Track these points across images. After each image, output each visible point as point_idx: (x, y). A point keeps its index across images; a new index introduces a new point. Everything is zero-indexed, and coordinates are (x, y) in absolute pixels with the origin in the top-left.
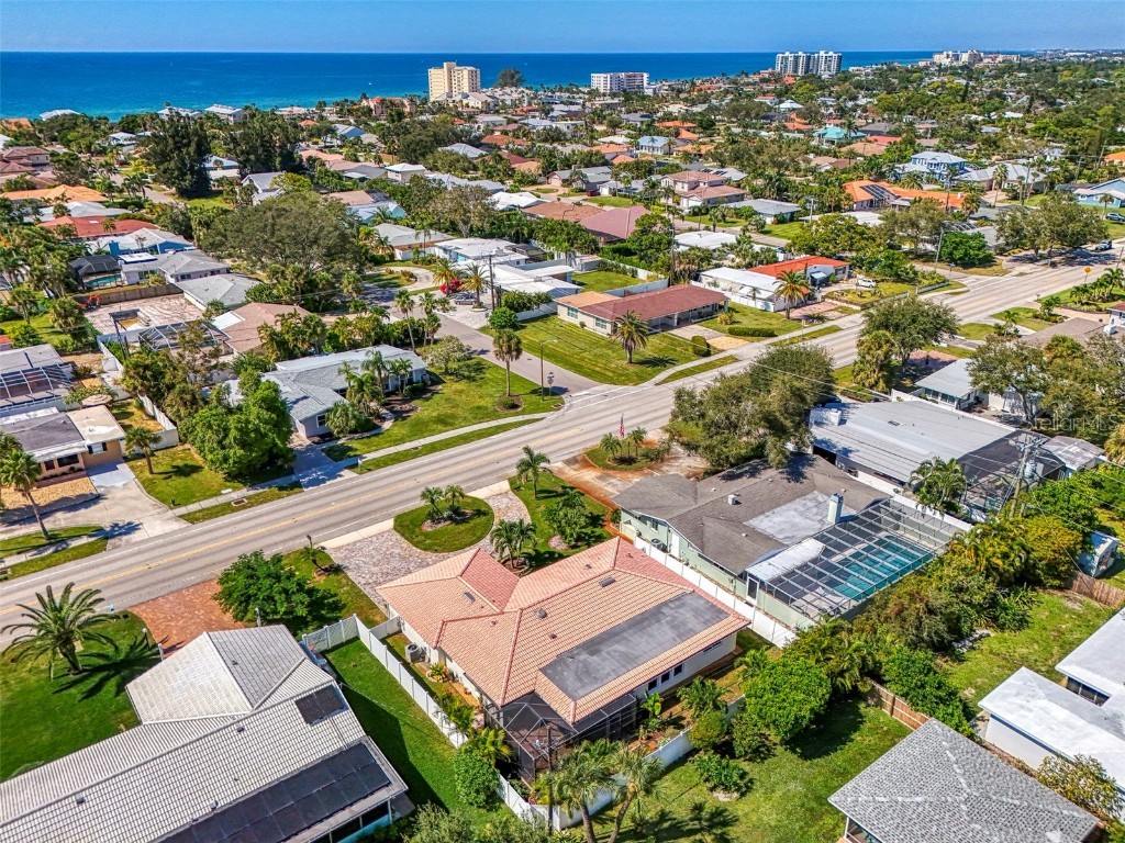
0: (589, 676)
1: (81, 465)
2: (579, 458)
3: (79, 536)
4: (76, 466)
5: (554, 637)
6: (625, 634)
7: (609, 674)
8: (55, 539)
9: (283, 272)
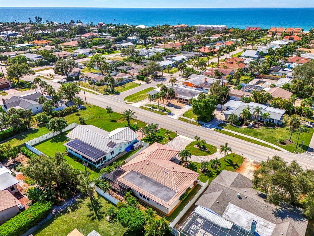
0: (132, 179)
1: (188, 102)
3: (167, 112)
5: (143, 169)
8: (165, 110)
9: (296, 82)
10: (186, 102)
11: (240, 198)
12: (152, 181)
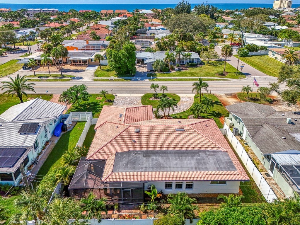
0: (133, 165)
1: (87, 63)
2: (233, 94)
3: (68, 77)
4: (86, 63)
5: (135, 142)
6: (170, 155)
7: (142, 168)
8: (63, 76)
9: (178, 31)
10: (85, 64)
11: (292, 123)
12: (171, 153)
